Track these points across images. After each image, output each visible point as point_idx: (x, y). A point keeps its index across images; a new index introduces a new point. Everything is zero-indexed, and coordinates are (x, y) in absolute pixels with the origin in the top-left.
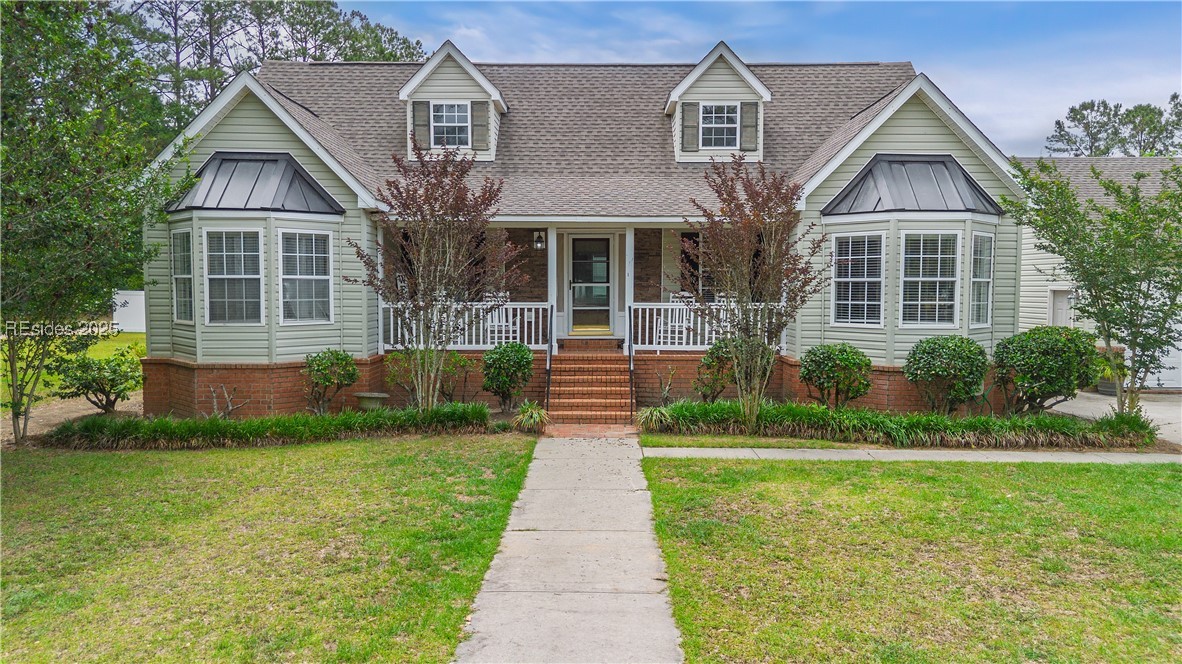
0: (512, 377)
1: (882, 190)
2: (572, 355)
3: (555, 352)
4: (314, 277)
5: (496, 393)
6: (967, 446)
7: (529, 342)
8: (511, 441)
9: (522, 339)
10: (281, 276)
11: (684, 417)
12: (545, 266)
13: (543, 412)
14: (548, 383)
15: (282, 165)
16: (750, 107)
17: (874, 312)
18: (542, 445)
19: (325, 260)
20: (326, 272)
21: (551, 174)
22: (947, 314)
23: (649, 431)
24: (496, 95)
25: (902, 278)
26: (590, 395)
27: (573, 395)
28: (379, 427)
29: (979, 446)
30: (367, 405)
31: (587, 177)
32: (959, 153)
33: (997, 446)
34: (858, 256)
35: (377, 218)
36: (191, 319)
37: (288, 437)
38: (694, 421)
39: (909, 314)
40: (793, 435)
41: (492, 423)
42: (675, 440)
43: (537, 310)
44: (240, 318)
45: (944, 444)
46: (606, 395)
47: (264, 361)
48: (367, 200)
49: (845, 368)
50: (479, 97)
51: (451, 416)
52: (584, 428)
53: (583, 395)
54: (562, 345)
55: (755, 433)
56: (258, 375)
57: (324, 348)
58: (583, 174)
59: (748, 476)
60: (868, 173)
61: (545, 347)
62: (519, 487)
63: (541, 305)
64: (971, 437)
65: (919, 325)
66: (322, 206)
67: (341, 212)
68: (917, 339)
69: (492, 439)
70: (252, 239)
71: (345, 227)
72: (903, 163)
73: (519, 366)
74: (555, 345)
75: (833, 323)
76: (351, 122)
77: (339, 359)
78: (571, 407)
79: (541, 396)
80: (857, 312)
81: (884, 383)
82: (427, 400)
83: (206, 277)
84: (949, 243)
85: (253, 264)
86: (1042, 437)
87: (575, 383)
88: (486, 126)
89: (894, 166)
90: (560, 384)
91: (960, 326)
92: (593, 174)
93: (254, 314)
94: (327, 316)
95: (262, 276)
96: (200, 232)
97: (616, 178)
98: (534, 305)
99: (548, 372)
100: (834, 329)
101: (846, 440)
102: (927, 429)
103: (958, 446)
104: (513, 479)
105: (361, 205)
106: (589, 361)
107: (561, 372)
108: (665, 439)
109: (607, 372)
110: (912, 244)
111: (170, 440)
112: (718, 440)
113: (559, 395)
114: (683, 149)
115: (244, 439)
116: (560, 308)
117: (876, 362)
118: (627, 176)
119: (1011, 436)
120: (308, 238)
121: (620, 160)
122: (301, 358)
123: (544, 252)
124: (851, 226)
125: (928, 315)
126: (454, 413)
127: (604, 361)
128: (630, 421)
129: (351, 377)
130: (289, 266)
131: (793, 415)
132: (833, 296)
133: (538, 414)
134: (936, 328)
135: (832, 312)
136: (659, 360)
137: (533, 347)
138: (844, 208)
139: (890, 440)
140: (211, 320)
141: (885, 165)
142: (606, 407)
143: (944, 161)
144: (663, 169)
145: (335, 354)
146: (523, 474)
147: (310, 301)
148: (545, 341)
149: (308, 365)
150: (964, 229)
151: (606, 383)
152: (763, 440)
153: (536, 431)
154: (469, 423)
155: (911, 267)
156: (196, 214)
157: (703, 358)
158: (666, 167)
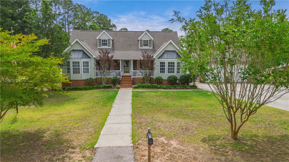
0: (115, 81)
1: (165, 56)
2: (124, 78)
3: (121, 78)
4: (87, 67)
5: (113, 83)
6: (173, 89)
7: (117, 76)
8: (115, 89)
9: (116, 76)
10: (83, 67)
11: (138, 86)
12: (119, 65)
13: (120, 86)
14: (120, 82)
15: (82, 52)
16: (150, 40)
17: (164, 72)
18: (120, 90)
19: (88, 65)
20: (88, 67)
21: (120, 50)
22: (174, 72)
23: (134, 88)
24: (112, 38)
25: (168, 68)
26: (126, 84)
27: (124, 84)
28: (98, 88)
29: (174, 89)
30: (95, 85)
31: (126, 51)
32: (176, 50)
33: (177, 89)
34: (162, 64)
35: (95, 58)
36: (70, 73)
37: (86, 89)
38: (140, 87)
39: (169, 72)
40: (152, 88)
41: (113, 87)
42: (137, 89)
43: (119, 72)
44: (77, 73)
45: (170, 89)
46: (128, 84)
47: (81, 79)
48: (94, 57)
49: (159, 80)
50: (109, 38)
51: (107, 86)
52: (125, 88)
53: (125, 84)
54: (122, 76)
55: (148, 88)
56: (80, 81)
57: (89, 77)
58: (125, 50)
59: (144, 92)
60: (164, 53)
61: (120, 77)
62: (117, 94)
63: (119, 71)
64: (173, 88)
65: (170, 74)
66: (88, 57)
67: (90, 58)
68: (169, 76)
69: (113, 89)
70: (79, 62)
71: (91, 60)
72: (169, 52)
73: (116, 80)
74: (121, 77)
75: (159, 73)
76: (88, 41)
77: (91, 79)
78: (124, 85)
79: (119, 84)
80: (162, 72)
81: (165, 81)
82: (104, 84)
83: (72, 68)
84: (174, 63)
85: (79, 66)
86: (182, 88)
87: (124, 82)
88: (110, 43)
89: (168, 52)
90: (122, 82)
91: (175, 74)
92: (127, 51)
93: (79, 73)
94: (89, 73)
95: (80, 67)
96: (71, 61)
97: (130, 51)
98: (118, 71)
99: (120, 80)
100: (160, 74)
101: (158, 89)
102: (168, 87)
103: (172, 89)
104: (117, 93)
105: (93, 57)
106: (126, 79)
107: (122, 80)
108: (136, 89)
109: (129, 80)
110: (169, 63)
111: (71, 89)
112: (142, 89)
113: (122, 84)
114: (140, 47)
115: (80, 89)
116: (122, 71)
117: (163, 79)
118: (132, 51)
119: (178, 88)
120: (86, 62)
121: (131, 48)
122: (86, 79)
123: (119, 62)
124: (162, 60)
125: (171, 72)
126: (108, 86)
127: (128, 79)
128: (132, 87)
129: (93, 81)
130: (84, 66)
131: (152, 86)
132: (159, 70)
133: (119, 86)
134: (172, 74)
135: (159, 72)
136: (136, 79)
137: (118, 77)
138: (161, 58)
139: (164, 89)
140: (73, 74)
141: (166, 52)
142: (128, 85)
143: (174, 51)
144: (137, 50)
145: (90, 78)
146: (118, 92)
147: (86, 71)
148: (120, 76)
149: (87, 79)
150: (175, 61)
151: (129, 82)
152: (148, 89)
153: (119, 88)
154: (110, 87)
155: (169, 66)
156: (71, 59)
157: (142, 78)
158: (138, 49)
